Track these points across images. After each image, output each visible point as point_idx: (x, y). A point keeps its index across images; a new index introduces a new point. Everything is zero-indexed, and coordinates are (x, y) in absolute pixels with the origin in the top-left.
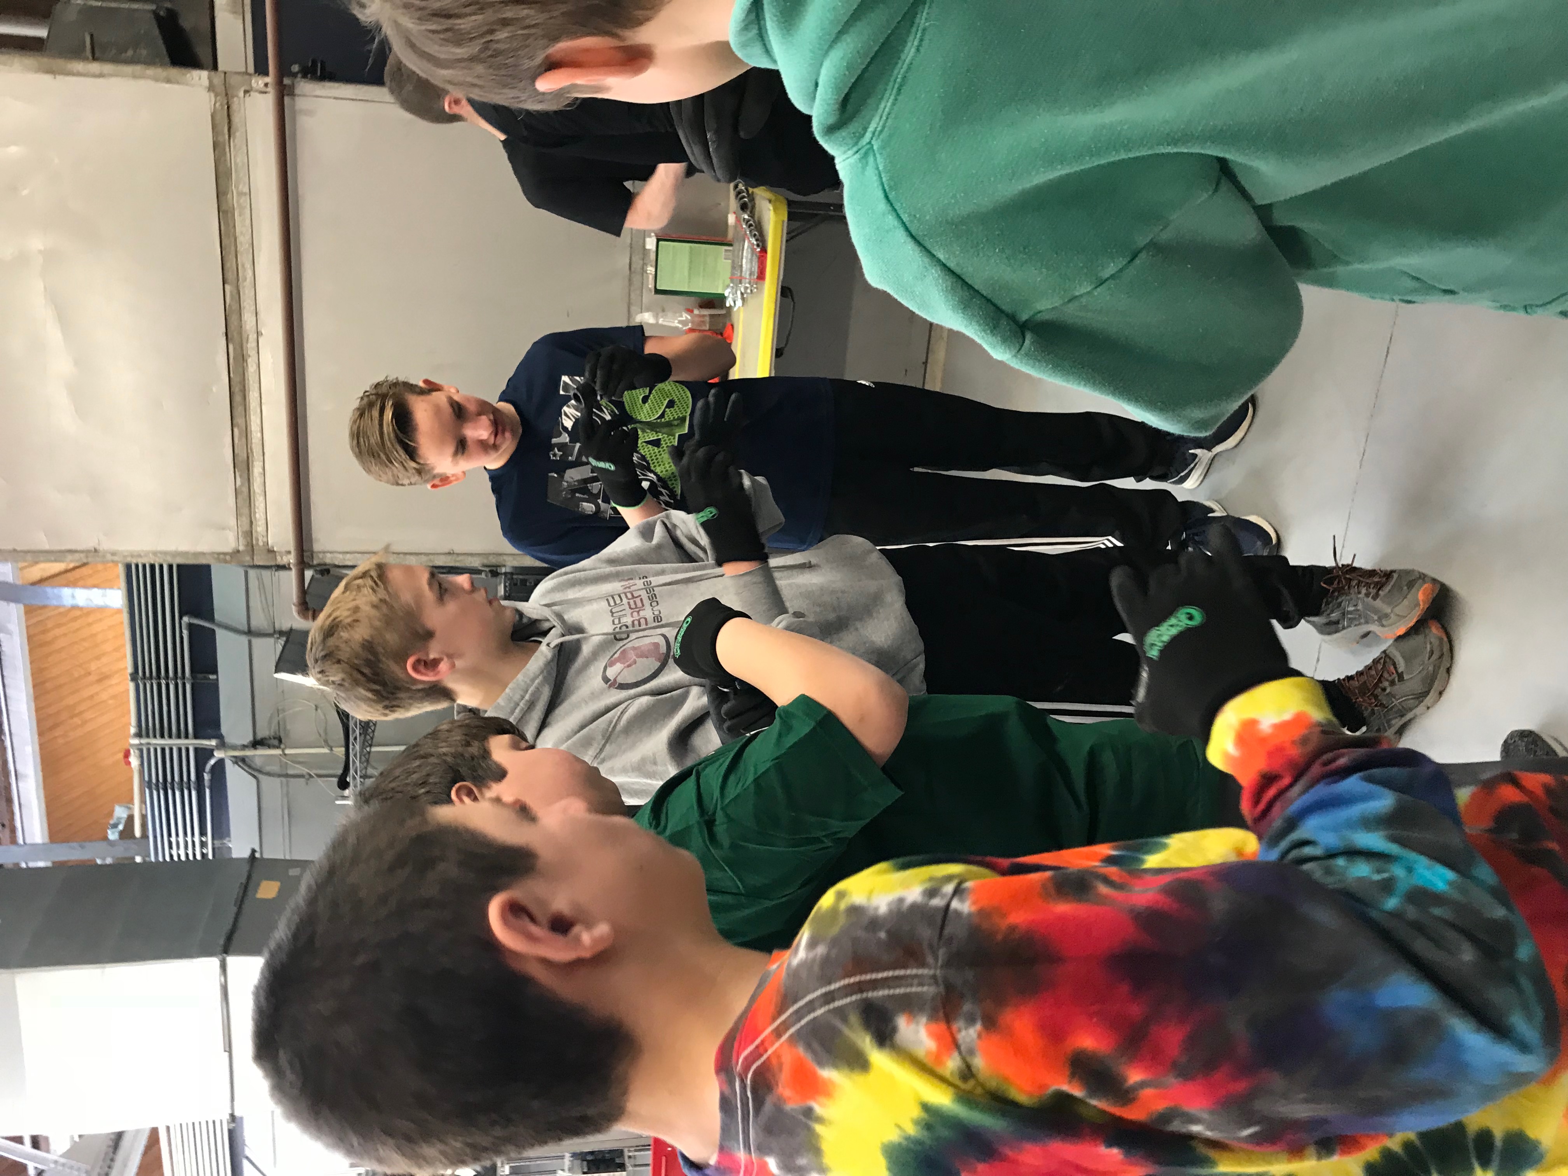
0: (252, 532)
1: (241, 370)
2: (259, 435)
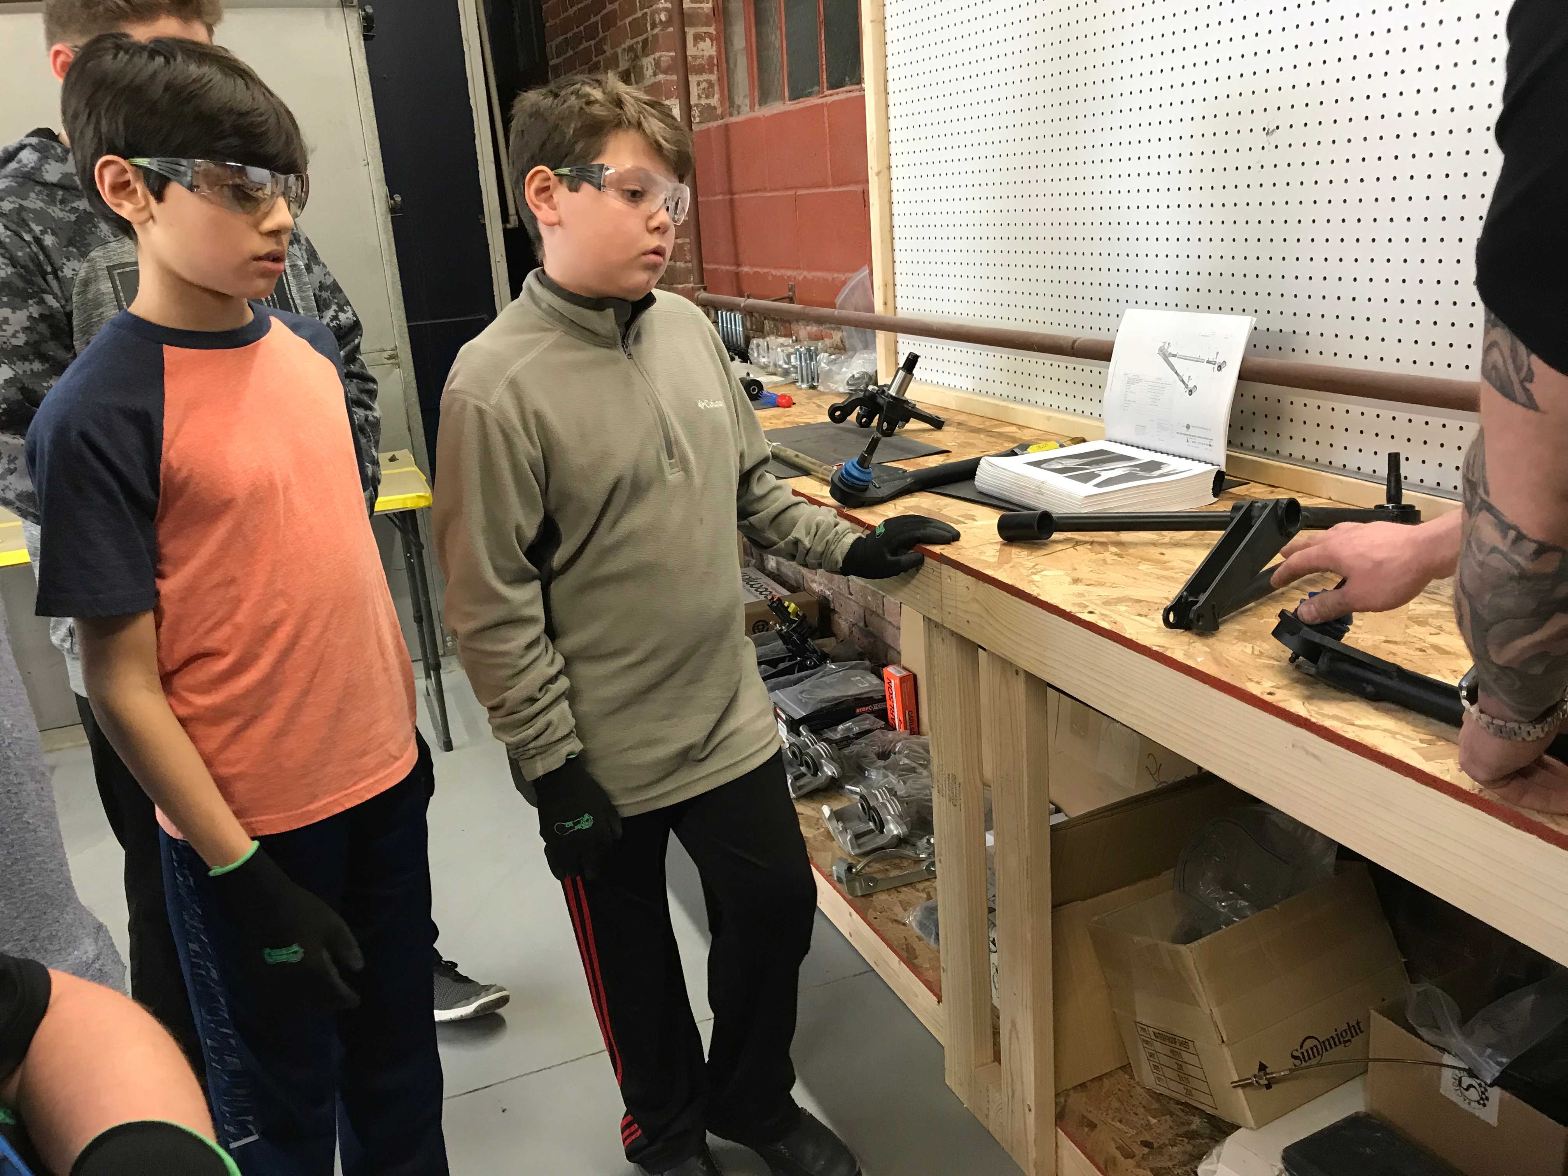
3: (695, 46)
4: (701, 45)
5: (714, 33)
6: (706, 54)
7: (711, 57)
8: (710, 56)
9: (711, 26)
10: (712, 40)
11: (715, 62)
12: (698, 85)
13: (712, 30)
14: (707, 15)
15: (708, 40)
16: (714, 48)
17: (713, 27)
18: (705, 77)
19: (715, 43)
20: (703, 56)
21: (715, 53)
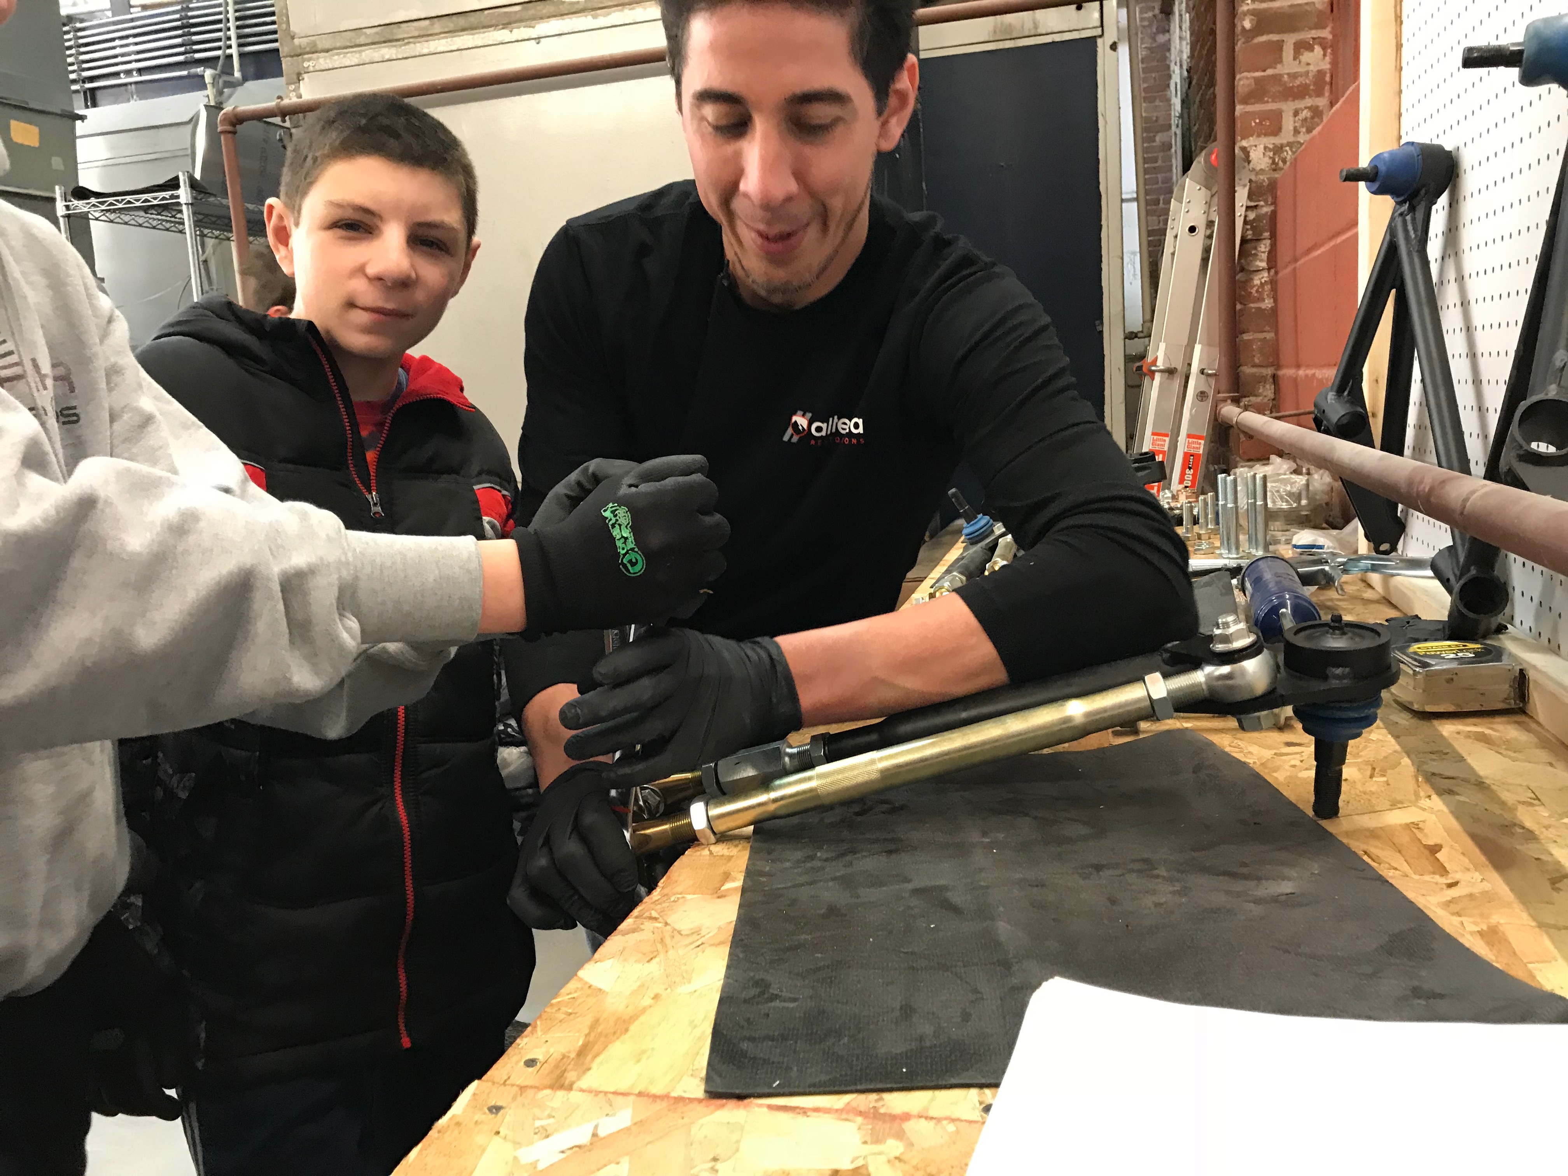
0: (316, 52)
1: (494, 22)
2: (425, 51)
3: (1295, 59)
4: (1306, 56)
5: (1330, 37)
6: (1313, 68)
7: (1321, 73)
8: (1319, 71)
9: (1324, 28)
10: (1324, 49)
11: (1328, 79)
12: (1296, 113)
13: (1326, 33)
14: (1320, 13)
15: (1318, 49)
16: (1328, 59)
17: (1329, 29)
18: (1308, 102)
19: (1329, 51)
20: (1307, 72)
21: (1328, 66)
